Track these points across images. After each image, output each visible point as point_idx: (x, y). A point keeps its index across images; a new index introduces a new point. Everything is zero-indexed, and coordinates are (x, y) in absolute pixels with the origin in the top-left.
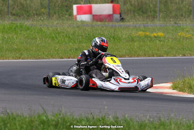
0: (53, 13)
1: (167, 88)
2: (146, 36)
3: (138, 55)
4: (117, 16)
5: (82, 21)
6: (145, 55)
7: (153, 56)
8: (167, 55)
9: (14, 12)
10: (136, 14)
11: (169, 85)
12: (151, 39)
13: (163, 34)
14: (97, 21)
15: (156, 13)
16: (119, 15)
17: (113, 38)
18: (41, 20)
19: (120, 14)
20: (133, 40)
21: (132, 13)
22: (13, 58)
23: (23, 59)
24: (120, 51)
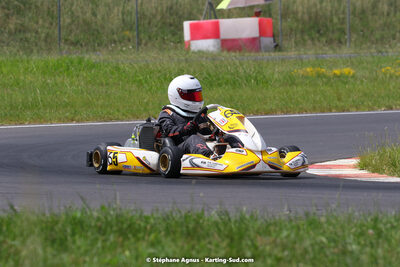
0: (147, 38)
1: (349, 167)
2: (320, 76)
3: (301, 109)
4: (267, 41)
5: (199, 51)
6: (314, 109)
7: (331, 111)
8: (358, 109)
9: (72, 38)
10: (306, 37)
11: (354, 161)
12: (328, 81)
13: (352, 72)
14: (229, 50)
15: (345, 34)
16: (271, 39)
17: (256, 79)
18: (121, 50)
19: (273, 36)
20: (293, 83)
21: (298, 36)
22: (60, 120)
23: (78, 121)
24: (266, 104)
